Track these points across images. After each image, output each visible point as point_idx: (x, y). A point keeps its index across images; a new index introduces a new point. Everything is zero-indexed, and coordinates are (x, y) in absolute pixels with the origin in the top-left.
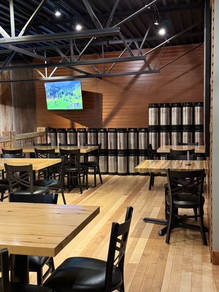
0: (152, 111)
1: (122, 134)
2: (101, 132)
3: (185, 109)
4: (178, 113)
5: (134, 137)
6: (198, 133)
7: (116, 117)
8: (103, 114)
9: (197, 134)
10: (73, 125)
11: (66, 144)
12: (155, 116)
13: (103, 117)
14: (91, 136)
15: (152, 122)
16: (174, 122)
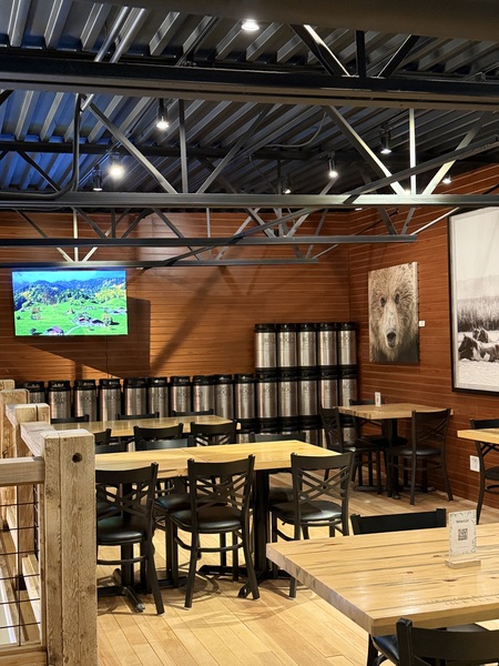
0: (263, 339)
1: (205, 388)
2: (157, 386)
3: (325, 335)
5: (229, 394)
6: (348, 381)
7: (181, 351)
8: (152, 345)
9: (346, 383)
10: (79, 371)
12: (271, 350)
13: (152, 353)
15: (263, 361)
16: (305, 362)
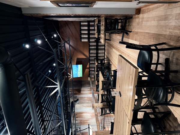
2: (90, 58)
3: (82, 28)
4: (83, 31)
5: (92, 47)
7: (85, 53)
8: (84, 57)
9: (91, 24)
10: (87, 68)
11: (94, 70)
14: (91, 62)
16: (87, 32)
